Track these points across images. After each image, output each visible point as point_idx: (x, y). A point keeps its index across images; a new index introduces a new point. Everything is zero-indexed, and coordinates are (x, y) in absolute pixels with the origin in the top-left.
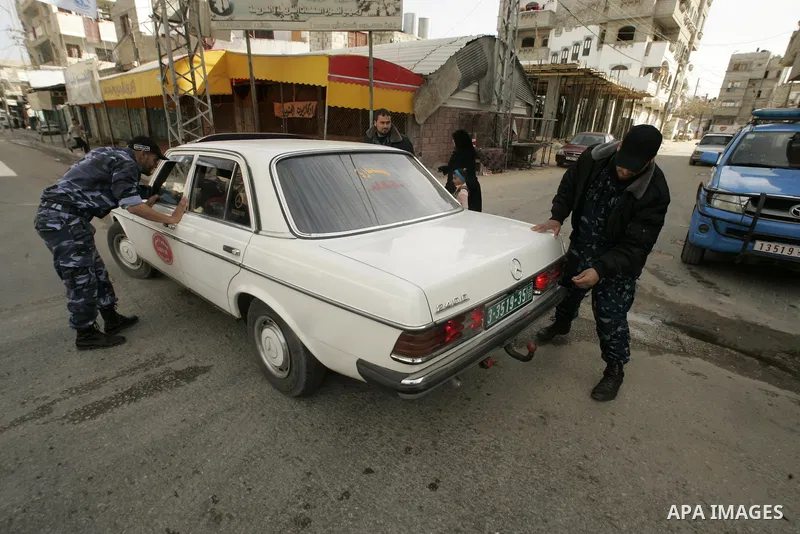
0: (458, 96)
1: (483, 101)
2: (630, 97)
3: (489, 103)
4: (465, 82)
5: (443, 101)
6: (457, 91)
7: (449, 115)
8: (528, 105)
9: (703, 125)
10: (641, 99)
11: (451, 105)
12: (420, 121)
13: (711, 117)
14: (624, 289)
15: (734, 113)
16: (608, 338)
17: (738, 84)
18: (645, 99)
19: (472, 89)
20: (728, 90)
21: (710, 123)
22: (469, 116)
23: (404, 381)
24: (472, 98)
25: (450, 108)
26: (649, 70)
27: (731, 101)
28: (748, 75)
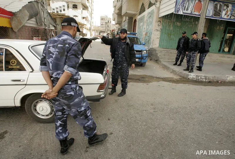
0: (29, 22)
1: (39, 24)
2: (81, 25)
3: (41, 25)
4: (31, 17)
5: (24, 23)
6: (28, 20)
7: (27, 28)
8: (54, 26)
9: (99, 33)
10: (84, 26)
11: (26, 25)
12: (16, 30)
13: (100, 31)
14: (127, 72)
15: (104, 30)
16: (123, 83)
17: (103, 23)
18: (85, 26)
19: (34, 19)
20: (102, 25)
21: (100, 33)
22: (35, 29)
23: (101, 96)
24: (34, 23)
25: (27, 26)
26: (84, 18)
27: (103, 27)
28: (105, 21)
